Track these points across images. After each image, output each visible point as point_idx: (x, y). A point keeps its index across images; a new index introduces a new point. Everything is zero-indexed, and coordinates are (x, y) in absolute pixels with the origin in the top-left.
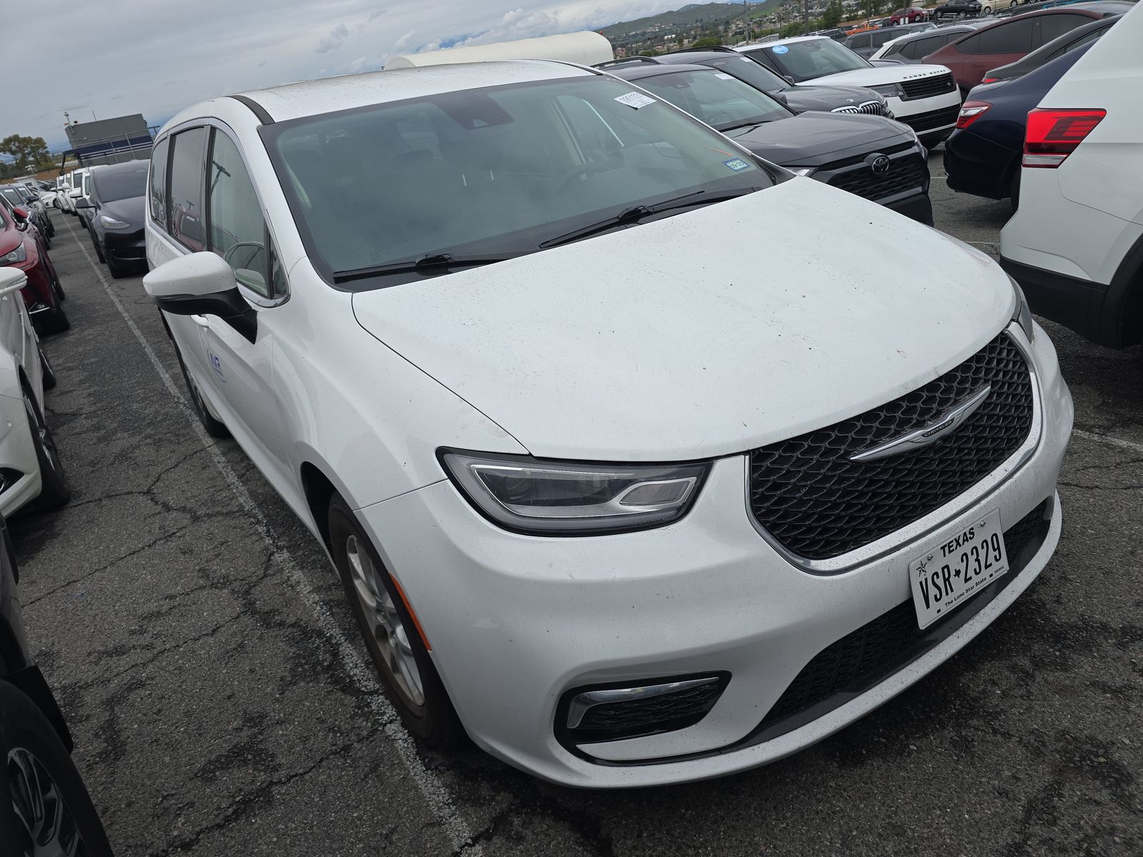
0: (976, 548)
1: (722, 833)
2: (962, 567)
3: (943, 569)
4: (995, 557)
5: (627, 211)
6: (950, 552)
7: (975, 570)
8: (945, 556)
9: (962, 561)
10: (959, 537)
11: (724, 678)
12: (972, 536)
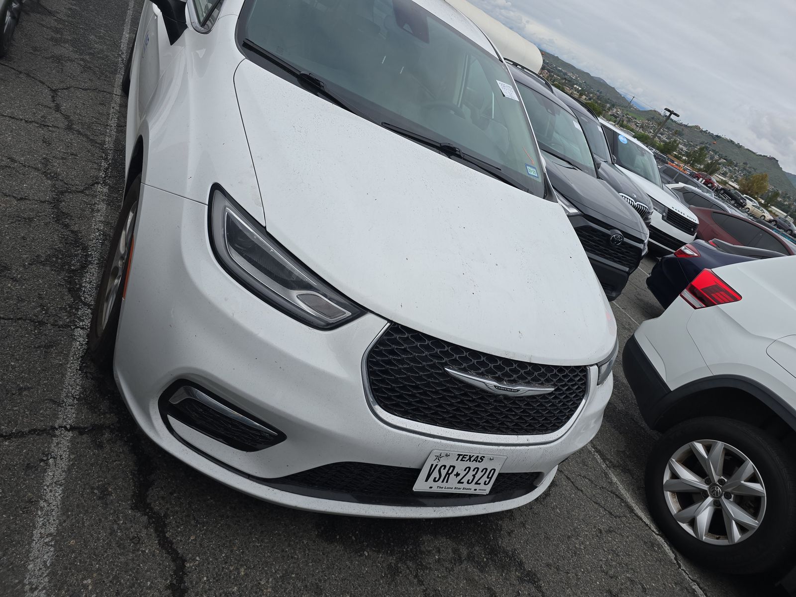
0: (478, 469)
1: (220, 525)
2: (462, 473)
3: (451, 466)
4: (486, 481)
5: (448, 145)
6: (462, 460)
7: (469, 480)
8: (457, 460)
9: (465, 470)
10: (473, 456)
11: (281, 437)
12: (481, 461)
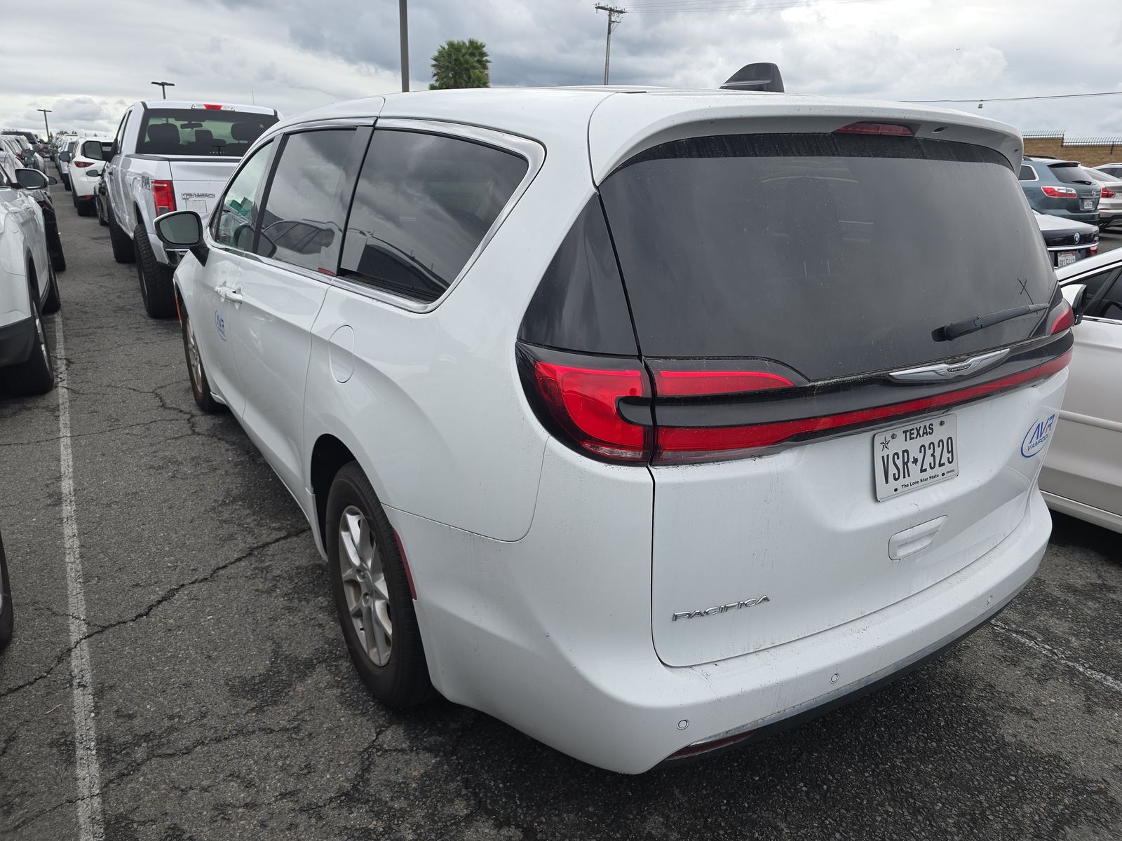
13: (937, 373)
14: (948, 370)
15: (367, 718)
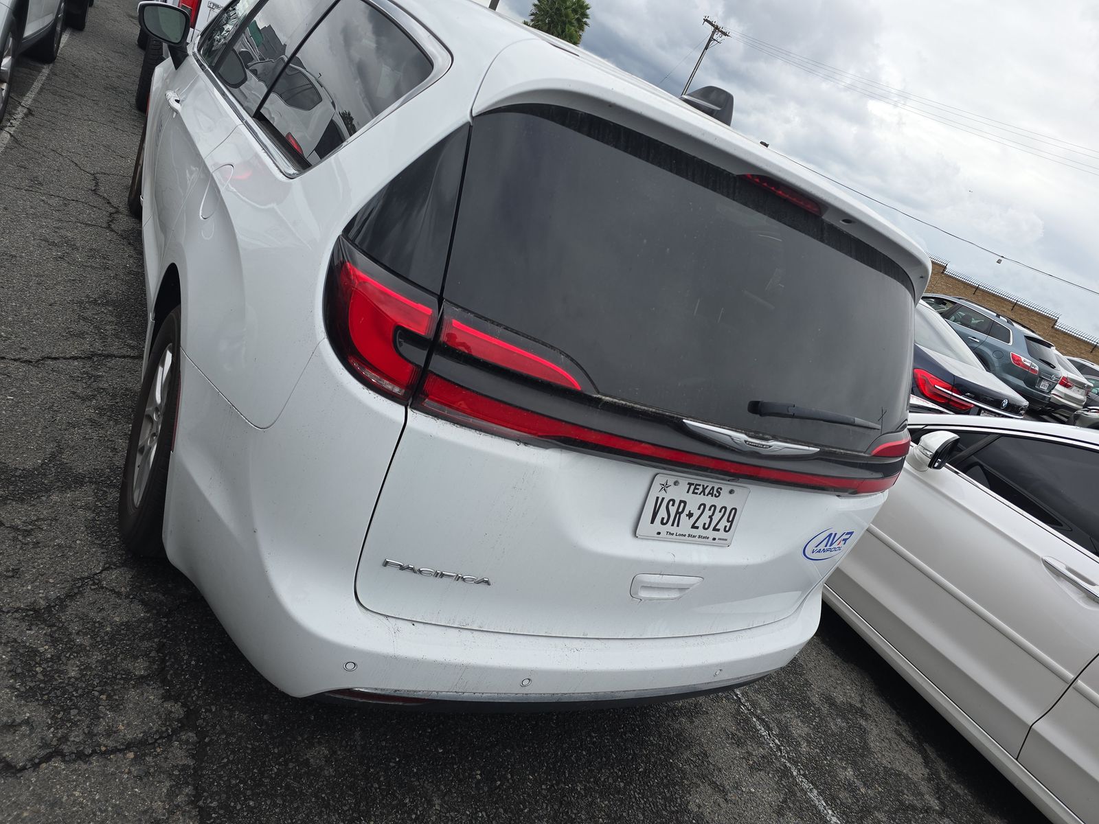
13: (733, 439)
14: (746, 441)
15: (103, 551)
